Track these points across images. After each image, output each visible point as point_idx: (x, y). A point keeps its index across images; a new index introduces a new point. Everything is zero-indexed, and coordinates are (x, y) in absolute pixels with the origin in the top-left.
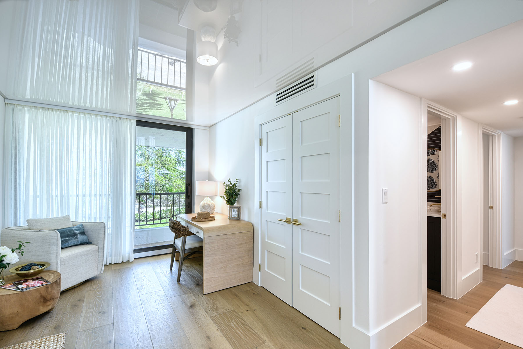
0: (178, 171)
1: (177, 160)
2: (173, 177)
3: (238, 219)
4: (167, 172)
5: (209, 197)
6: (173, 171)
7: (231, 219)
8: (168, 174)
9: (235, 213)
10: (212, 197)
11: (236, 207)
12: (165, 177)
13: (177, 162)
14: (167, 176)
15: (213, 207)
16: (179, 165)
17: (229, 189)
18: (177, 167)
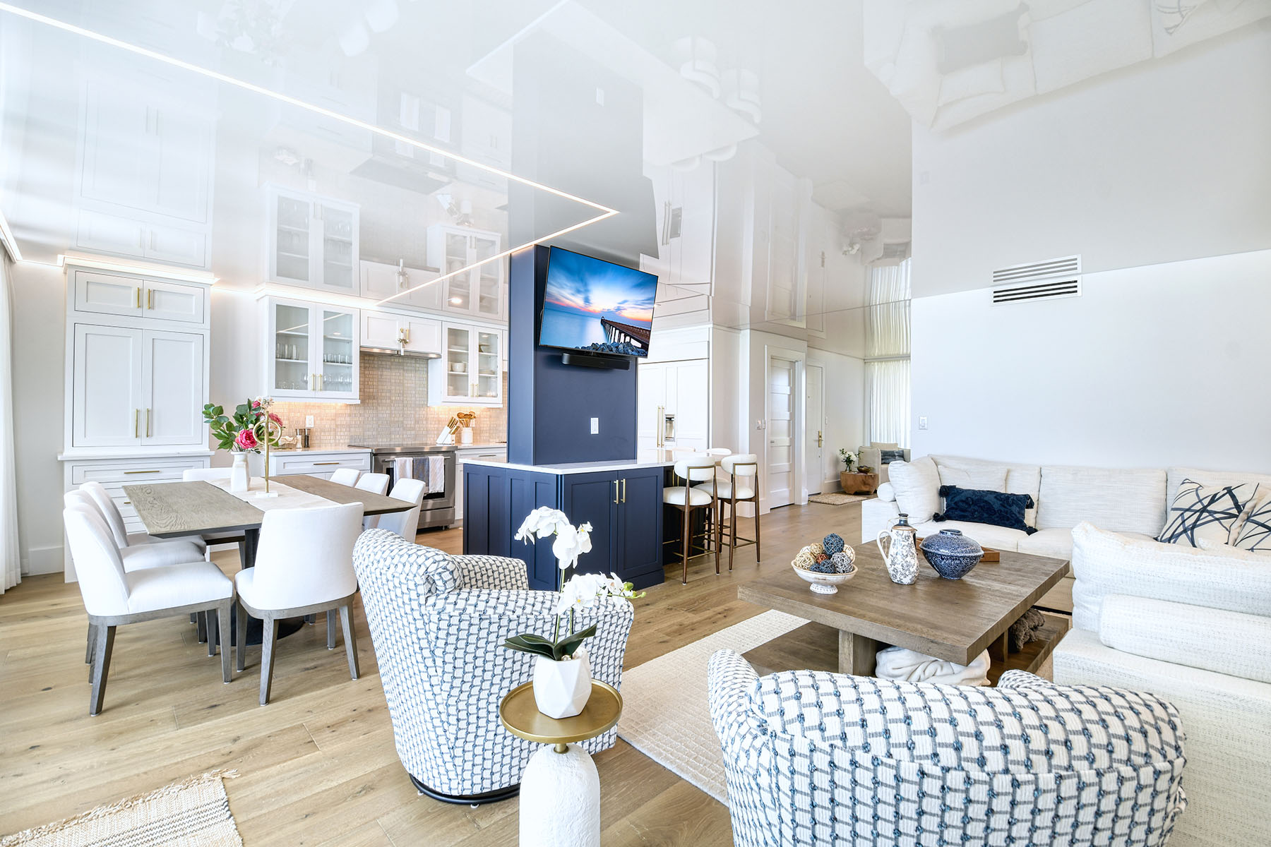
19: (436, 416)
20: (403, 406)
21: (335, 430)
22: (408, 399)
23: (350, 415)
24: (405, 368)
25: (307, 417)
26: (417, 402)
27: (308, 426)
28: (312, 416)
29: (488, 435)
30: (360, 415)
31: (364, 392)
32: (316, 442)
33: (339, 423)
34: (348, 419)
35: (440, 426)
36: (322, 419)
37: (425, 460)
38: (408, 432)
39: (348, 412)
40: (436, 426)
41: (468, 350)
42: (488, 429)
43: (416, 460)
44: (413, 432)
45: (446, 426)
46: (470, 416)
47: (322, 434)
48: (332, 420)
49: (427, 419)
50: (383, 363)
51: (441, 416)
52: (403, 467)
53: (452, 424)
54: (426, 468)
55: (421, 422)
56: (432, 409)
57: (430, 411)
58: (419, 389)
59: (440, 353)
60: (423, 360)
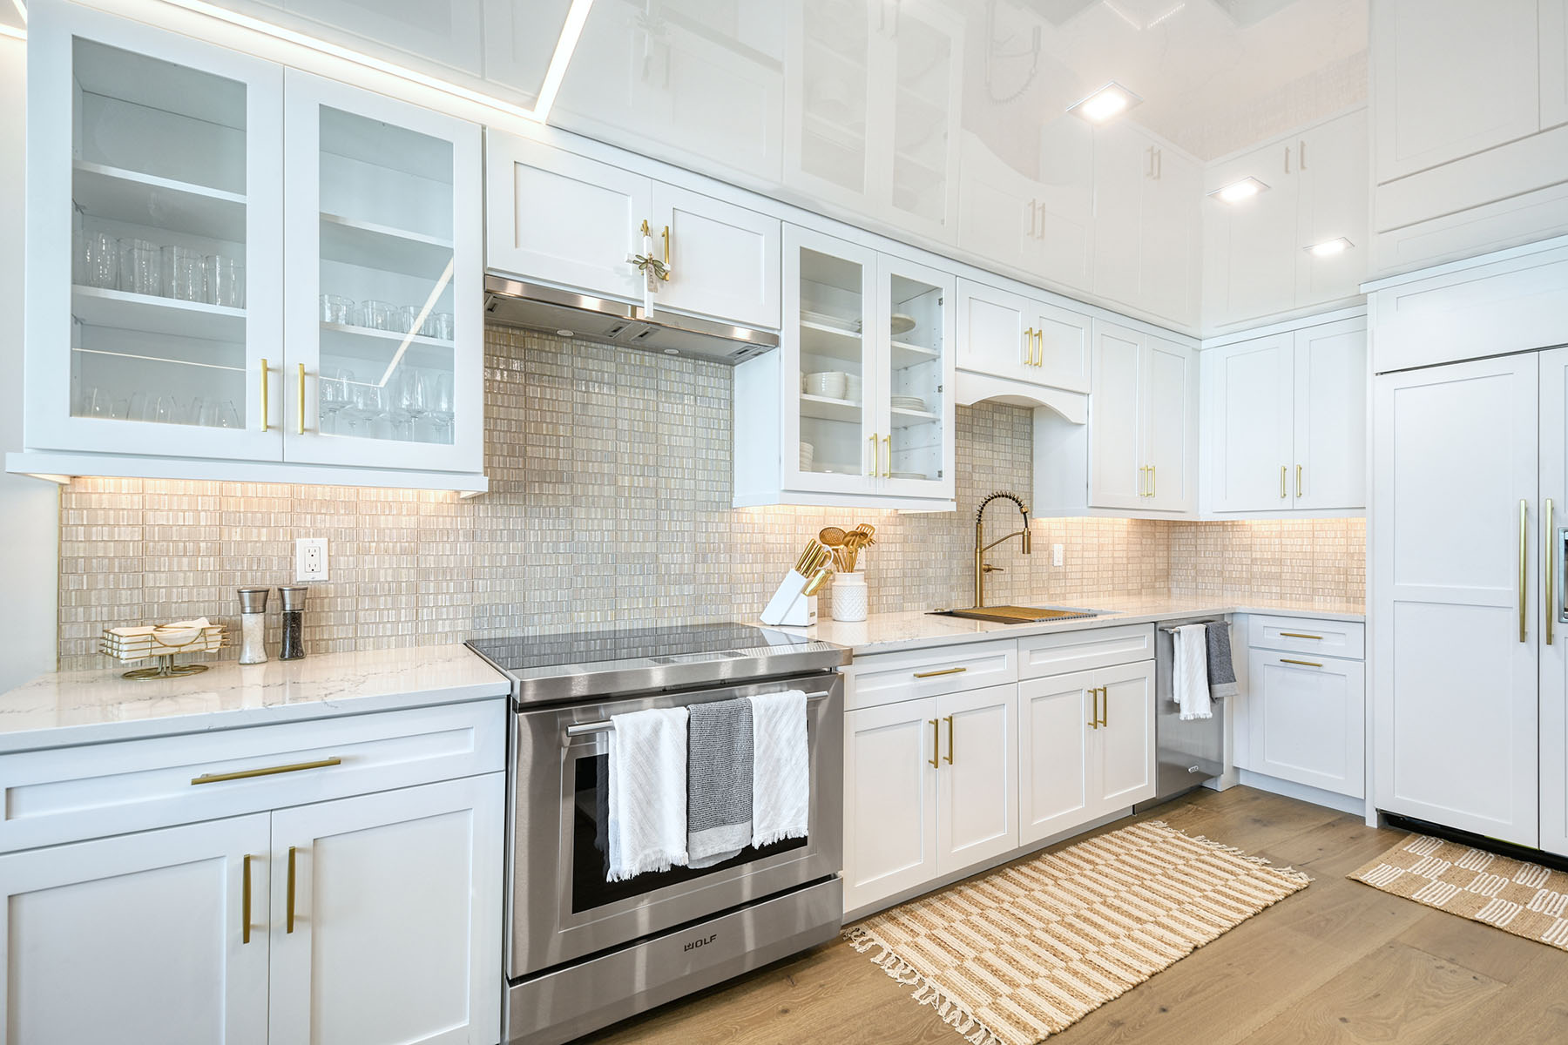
19: (758, 538)
20: (658, 508)
21: (415, 590)
22: (672, 484)
23: (473, 535)
24: (663, 386)
25: (302, 544)
26: (701, 496)
27: (302, 576)
28: (322, 542)
29: (898, 591)
30: (512, 533)
31: (524, 455)
32: (338, 632)
33: (431, 562)
34: (465, 548)
35: (770, 567)
36: (362, 552)
37: (738, 711)
38: (674, 590)
39: (467, 523)
40: (758, 568)
41: (859, 331)
42: (898, 573)
43: (702, 717)
44: (688, 589)
45: (793, 570)
46: (861, 536)
47: (367, 603)
48: (404, 552)
49: (730, 549)
50: (591, 364)
51: (771, 539)
52: (648, 750)
53: (810, 563)
54: (740, 744)
55: (714, 557)
56: (744, 515)
57: (738, 523)
58: (707, 454)
59: (776, 333)
60: (717, 365)
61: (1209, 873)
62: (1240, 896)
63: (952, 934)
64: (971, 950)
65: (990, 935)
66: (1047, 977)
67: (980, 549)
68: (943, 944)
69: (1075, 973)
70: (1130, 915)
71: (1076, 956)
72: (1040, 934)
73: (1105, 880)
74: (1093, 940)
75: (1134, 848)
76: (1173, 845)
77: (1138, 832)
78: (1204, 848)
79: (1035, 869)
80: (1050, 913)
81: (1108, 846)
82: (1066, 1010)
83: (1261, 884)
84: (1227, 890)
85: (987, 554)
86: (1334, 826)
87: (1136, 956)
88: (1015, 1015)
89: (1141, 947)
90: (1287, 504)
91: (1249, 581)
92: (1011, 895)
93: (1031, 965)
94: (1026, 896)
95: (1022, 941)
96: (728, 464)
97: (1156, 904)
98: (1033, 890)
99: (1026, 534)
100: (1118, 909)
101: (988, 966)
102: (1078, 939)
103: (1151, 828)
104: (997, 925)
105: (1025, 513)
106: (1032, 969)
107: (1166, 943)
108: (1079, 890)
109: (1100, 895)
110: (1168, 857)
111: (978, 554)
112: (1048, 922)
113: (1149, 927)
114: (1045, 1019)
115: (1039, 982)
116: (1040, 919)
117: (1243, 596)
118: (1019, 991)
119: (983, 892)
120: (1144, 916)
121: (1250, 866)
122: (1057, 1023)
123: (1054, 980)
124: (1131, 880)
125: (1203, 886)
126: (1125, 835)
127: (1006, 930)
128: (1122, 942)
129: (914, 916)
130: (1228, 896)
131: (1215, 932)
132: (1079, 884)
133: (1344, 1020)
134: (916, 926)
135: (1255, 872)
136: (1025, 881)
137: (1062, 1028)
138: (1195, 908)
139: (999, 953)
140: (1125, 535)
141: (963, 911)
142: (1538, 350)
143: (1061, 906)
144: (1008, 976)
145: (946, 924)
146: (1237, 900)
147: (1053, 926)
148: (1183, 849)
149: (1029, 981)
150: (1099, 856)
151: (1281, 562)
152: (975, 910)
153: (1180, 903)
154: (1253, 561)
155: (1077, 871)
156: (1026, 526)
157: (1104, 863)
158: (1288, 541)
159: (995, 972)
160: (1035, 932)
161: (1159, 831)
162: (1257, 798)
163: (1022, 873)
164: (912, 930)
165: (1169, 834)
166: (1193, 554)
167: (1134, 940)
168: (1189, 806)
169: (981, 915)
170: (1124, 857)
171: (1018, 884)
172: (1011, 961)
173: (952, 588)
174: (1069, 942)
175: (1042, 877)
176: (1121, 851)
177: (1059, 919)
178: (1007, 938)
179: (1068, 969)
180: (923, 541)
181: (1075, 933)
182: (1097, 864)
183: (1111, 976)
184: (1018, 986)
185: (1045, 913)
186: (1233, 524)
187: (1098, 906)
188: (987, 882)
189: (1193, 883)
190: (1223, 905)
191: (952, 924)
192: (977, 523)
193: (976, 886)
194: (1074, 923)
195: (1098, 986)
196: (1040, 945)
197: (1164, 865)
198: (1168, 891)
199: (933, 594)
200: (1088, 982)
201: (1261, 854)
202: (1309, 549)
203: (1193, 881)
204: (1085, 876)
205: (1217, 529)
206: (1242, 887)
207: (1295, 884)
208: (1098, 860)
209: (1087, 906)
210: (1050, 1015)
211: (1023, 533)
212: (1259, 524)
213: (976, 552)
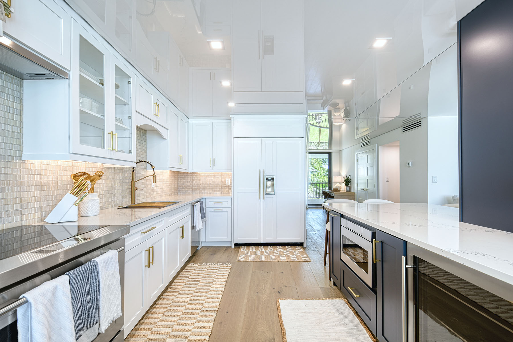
0: (323, 169)
1: (322, 160)
2: (320, 174)
3: (350, 191)
4: (315, 171)
5: (339, 183)
6: (319, 170)
7: (347, 191)
8: (315, 172)
9: (348, 189)
10: (340, 183)
11: (349, 186)
12: (314, 174)
13: (323, 162)
14: (315, 174)
15: (341, 188)
16: (324, 164)
17: (346, 179)
18: (323, 166)
19: (37, 177)
35: (44, 193)
37: (92, 268)
40: (38, 193)
43: (76, 277)
46: (99, 177)
49: (21, 183)
51: (45, 178)
53: (80, 189)
54: (93, 284)
55: (10, 189)
56: (29, 165)
57: (26, 169)
58: (5, 127)
59: (67, 71)
60: (12, 76)
61: (212, 272)
62: (222, 275)
63: (159, 328)
64: (169, 328)
65: (171, 320)
66: (197, 322)
67: (134, 181)
68: (158, 333)
69: (202, 316)
70: (203, 292)
71: (199, 311)
72: (185, 311)
73: (191, 286)
74: (200, 304)
75: (191, 273)
76: (200, 268)
77: (189, 268)
78: (206, 266)
79: (169, 292)
80: (183, 303)
81: (184, 276)
82: (208, 328)
83: (224, 270)
84: (219, 275)
85: (136, 183)
86: (226, 250)
87: (212, 302)
88: (196, 339)
89: (212, 299)
90: (211, 168)
91: (199, 189)
92: (168, 304)
93: (189, 321)
94: (173, 302)
95: (182, 316)
96: (19, 135)
97: (207, 286)
98: (173, 299)
99: (154, 176)
100: (199, 292)
101: (178, 330)
102: (196, 306)
103: (191, 266)
104: (171, 316)
105: (153, 168)
106: (191, 323)
107: (216, 295)
108: (186, 292)
109: (193, 291)
110: (201, 272)
111: (133, 184)
112: (185, 306)
113: (210, 293)
114: (205, 334)
115: (195, 325)
116: (182, 307)
117: (198, 194)
118: (192, 331)
119: (158, 308)
120: (207, 291)
121: (219, 266)
122: (208, 333)
123: (199, 322)
124: (197, 282)
125: (213, 276)
126: (186, 270)
127: (175, 316)
128: (207, 301)
129: (140, 330)
130: (220, 276)
131: (224, 286)
132: (185, 290)
133: (257, 293)
134: (144, 333)
135: (221, 267)
136: (169, 298)
137: (210, 334)
138: (216, 283)
139: (178, 324)
140: (168, 176)
141: (157, 318)
142: (262, 138)
143: (185, 299)
144: (186, 329)
145: (154, 326)
146: (222, 276)
147: (187, 306)
148: (202, 268)
149: (192, 327)
150: (184, 280)
151: (207, 184)
152: (160, 315)
153: (212, 283)
154: (200, 183)
155: (182, 287)
156: (154, 173)
157: (187, 281)
158: (209, 178)
159: (181, 330)
160: (183, 311)
161: (194, 266)
162: (208, 249)
163: (166, 296)
164: (144, 335)
165: (196, 265)
166: (184, 182)
167: (209, 298)
168: (195, 256)
169: (164, 316)
170: (190, 277)
171: (168, 300)
172: (183, 324)
173: (123, 198)
174: (194, 309)
175: (173, 294)
176: (188, 275)
177: (187, 303)
178: (177, 318)
179: (200, 316)
180: (113, 179)
181: (194, 305)
182: (185, 282)
183: (211, 311)
184: (191, 330)
185: (182, 304)
186: (195, 173)
187: (194, 294)
188: (157, 304)
189: (211, 276)
190: (220, 279)
191: (156, 324)
192: (132, 172)
193: (154, 307)
194: (192, 302)
195: (210, 316)
196: (187, 314)
197: (201, 274)
198: (207, 281)
199: (117, 200)
200: (207, 317)
201: (219, 262)
202: (213, 180)
203: (210, 276)
204: (185, 287)
205: (191, 175)
206: (221, 272)
207: (230, 266)
208: (185, 281)
209: (191, 296)
210: (205, 332)
211: (153, 176)
212: (202, 174)
213: (132, 183)
